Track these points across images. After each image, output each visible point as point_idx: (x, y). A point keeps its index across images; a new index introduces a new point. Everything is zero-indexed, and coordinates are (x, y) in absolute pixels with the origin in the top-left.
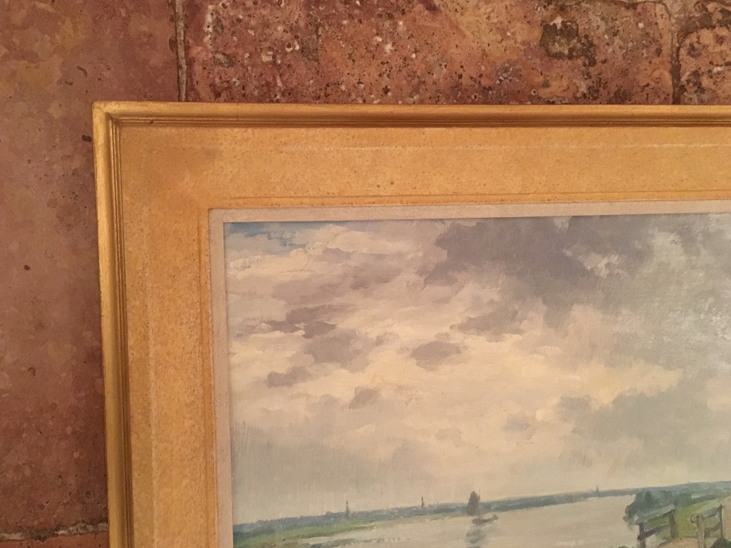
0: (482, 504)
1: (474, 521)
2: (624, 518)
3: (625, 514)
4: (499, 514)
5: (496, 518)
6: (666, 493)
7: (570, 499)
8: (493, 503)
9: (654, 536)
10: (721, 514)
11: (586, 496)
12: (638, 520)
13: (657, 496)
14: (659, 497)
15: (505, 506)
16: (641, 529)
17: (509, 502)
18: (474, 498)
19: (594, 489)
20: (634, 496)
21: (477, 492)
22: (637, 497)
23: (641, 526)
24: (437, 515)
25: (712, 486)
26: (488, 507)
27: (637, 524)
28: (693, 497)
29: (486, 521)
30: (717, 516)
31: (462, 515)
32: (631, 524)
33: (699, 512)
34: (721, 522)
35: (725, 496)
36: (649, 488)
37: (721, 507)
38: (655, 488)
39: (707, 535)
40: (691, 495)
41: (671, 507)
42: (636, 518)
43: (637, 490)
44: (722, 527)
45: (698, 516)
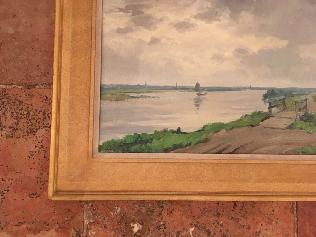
0: (201, 88)
1: (197, 94)
2: (262, 99)
3: (262, 98)
4: (208, 92)
5: (206, 94)
6: (281, 91)
7: (238, 89)
8: (205, 88)
9: (275, 108)
10: (306, 102)
11: (245, 88)
12: (268, 101)
13: (277, 91)
14: (278, 92)
15: (211, 89)
16: (270, 105)
17: (212, 88)
18: (198, 85)
19: (249, 86)
20: (267, 90)
21: (199, 83)
22: (268, 91)
23: (270, 103)
24: (182, 90)
25: (302, 90)
26: (203, 89)
27: (268, 102)
29: (202, 95)
30: (304, 103)
31: (193, 91)
32: (265, 102)
33: (296, 100)
34: (306, 105)
35: (308, 95)
36: (273, 88)
37: (306, 99)
38: (276, 88)
39: (300, 110)
40: (292, 93)
41: (283, 97)
42: (267, 100)
43: (268, 88)
44: (307, 107)
45: (296, 102)
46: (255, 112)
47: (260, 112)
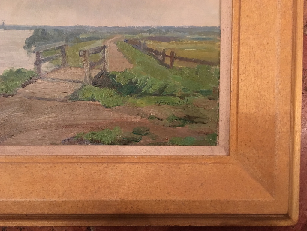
2: (24, 47)
6: (59, 31)
9: (48, 63)
10: (104, 52)
12: (35, 50)
14: (52, 33)
16: (38, 57)
20: (33, 31)
22: (35, 31)
23: (38, 54)
25: (96, 30)
27: (34, 52)
28: (81, 37)
30: (101, 53)
32: (29, 52)
33: (85, 48)
34: (104, 58)
35: (108, 39)
36: (45, 26)
37: (104, 48)
38: (50, 27)
39: (92, 66)
40: (79, 35)
41: (62, 43)
42: (33, 48)
43: (35, 27)
44: (105, 61)
45: (85, 52)
46: (11, 71)
47: (19, 71)
